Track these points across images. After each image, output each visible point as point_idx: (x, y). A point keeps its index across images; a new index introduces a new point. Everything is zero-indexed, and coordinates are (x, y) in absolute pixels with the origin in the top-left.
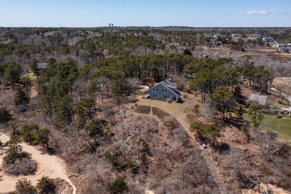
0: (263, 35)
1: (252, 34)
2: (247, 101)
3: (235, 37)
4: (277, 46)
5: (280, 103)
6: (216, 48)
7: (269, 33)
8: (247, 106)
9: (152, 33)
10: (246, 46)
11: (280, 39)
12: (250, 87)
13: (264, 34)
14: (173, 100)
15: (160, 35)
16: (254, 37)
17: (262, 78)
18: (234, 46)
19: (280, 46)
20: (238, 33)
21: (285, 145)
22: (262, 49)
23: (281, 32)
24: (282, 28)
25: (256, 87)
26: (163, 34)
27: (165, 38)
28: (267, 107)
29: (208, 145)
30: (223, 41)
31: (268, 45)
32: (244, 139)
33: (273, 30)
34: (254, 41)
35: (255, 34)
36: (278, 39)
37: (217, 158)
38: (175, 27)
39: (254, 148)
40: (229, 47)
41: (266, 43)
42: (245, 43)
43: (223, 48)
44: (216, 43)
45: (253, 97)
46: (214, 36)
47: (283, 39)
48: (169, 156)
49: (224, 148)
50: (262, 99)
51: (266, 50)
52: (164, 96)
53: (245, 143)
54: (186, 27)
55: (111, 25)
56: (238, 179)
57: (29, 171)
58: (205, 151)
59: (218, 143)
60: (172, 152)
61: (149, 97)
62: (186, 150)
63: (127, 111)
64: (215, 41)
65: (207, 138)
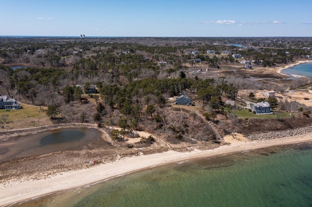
0: (233, 52)
1: (224, 51)
2: (225, 104)
3: (210, 53)
4: (244, 62)
5: (241, 105)
6: (197, 65)
8: (225, 107)
9: (139, 51)
10: (220, 63)
12: (226, 97)
14: (190, 105)
16: (225, 53)
17: (232, 92)
18: (210, 63)
22: (232, 65)
25: (229, 96)
27: (152, 56)
28: (235, 106)
29: (211, 122)
30: (202, 58)
31: (237, 61)
32: (225, 118)
34: (226, 57)
35: (226, 51)
36: (245, 56)
37: (216, 126)
39: (229, 121)
40: (206, 64)
41: (236, 59)
42: (219, 59)
43: (202, 65)
44: (196, 60)
45: (228, 102)
46: (193, 53)
47: (249, 56)
48: (195, 127)
49: (217, 122)
50: (232, 103)
51: (236, 66)
52: (185, 103)
53: (225, 120)
55: (83, 36)
56: (224, 132)
57: (138, 136)
58: (211, 124)
59: (215, 120)
60: (197, 125)
61: (176, 104)
62: (203, 124)
63: (169, 111)
64: (194, 58)
65: (210, 119)
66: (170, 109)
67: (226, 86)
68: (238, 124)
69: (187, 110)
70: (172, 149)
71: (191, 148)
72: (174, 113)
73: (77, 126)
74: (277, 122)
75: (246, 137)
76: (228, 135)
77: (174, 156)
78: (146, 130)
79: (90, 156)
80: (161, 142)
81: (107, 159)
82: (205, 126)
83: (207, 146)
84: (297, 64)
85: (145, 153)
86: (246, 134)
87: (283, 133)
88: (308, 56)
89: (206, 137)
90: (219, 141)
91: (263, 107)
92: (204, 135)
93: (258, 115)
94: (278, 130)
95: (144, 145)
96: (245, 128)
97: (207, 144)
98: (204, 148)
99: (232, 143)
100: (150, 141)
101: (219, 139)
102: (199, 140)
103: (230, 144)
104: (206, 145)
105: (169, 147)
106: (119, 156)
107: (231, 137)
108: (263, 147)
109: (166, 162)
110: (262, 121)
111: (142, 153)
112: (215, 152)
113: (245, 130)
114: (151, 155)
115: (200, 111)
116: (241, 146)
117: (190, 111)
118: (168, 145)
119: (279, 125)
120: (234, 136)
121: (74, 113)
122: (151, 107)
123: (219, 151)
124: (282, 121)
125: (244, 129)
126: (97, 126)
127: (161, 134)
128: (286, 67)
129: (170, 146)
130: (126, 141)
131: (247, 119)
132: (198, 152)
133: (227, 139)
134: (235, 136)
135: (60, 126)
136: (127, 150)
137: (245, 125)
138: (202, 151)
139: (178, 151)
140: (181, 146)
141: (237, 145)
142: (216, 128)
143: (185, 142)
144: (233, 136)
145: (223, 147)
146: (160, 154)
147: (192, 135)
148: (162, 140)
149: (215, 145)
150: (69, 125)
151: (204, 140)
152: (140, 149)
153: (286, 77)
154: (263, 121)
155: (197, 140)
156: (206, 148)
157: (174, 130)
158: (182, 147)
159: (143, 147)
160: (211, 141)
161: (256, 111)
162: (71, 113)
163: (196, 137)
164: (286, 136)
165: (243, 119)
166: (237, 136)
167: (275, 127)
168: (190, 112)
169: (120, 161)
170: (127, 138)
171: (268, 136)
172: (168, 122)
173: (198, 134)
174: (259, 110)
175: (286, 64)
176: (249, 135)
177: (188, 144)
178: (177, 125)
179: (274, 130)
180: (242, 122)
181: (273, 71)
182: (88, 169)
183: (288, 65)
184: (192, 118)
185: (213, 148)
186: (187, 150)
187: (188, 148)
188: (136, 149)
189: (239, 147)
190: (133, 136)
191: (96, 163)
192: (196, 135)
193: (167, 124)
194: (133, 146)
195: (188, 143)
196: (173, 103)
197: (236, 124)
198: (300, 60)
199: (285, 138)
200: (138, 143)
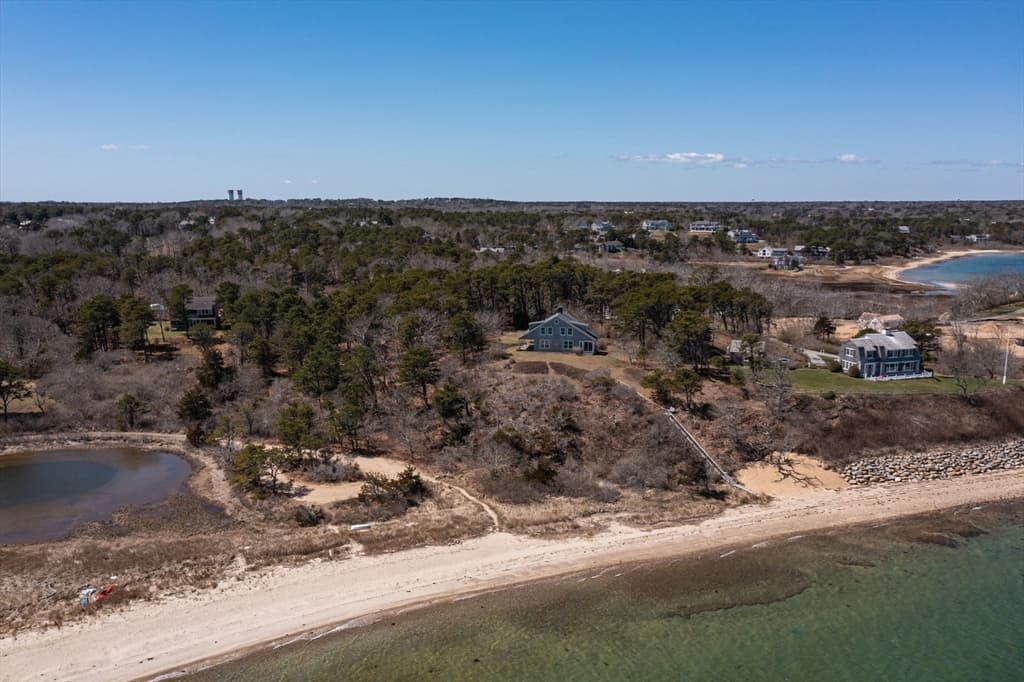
0: (728, 224)
1: (697, 223)
2: (727, 354)
3: (653, 228)
4: (769, 252)
6: (609, 260)
7: (741, 218)
9: (409, 220)
10: (688, 255)
11: (773, 234)
12: (726, 333)
13: (730, 220)
14: (586, 349)
15: (437, 223)
16: (703, 229)
18: (655, 253)
19: (775, 253)
20: (658, 219)
21: (805, 397)
22: (730, 261)
23: (775, 215)
24: (774, 205)
26: (446, 220)
27: (455, 233)
29: (678, 410)
30: (624, 239)
31: (745, 250)
32: (739, 395)
33: (750, 209)
34: (706, 239)
35: (705, 222)
36: (769, 235)
37: (699, 425)
38: (455, 199)
39: (756, 406)
40: (643, 256)
41: (739, 245)
43: (627, 260)
44: (604, 245)
45: (738, 345)
46: (594, 227)
47: (782, 235)
48: (612, 431)
49: (704, 411)
51: (741, 264)
52: (566, 343)
53: (740, 401)
54: (491, 201)
55: (235, 193)
56: (738, 449)
57: (354, 475)
58: (676, 418)
59: (694, 404)
60: (617, 424)
61: (531, 349)
62: (642, 419)
63: (499, 373)
64: (600, 240)
65: (674, 399)
66: (502, 367)
67: (726, 290)
68: (796, 416)
69: (576, 369)
70: (504, 527)
71: (596, 518)
72: (521, 381)
73: (96, 444)
74: (960, 407)
75: (835, 470)
76: (758, 464)
77: (514, 555)
78: (398, 452)
79: (93, 562)
80: (460, 497)
81: (176, 577)
82: (654, 429)
83: (666, 509)
84: (943, 258)
85: (374, 546)
86: (838, 457)
87: (992, 451)
88: (974, 237)
89: (661, 473)
90: (719, 488)
91: (890, 349)
92: (651, 462)
93: (872, 381)
94: (966, 438)
95: (374, 512)
96: (828, 431)
97: (668, 501)
98: (655, 520)
99: (778, 497)
100: (405, 495)
101: (719, 480)
102: (632, 485)
103: (770, 499)
104: (662, 506)
105: (491, 518)
106: (241, 561)
107: (771, 471)
108: (921, 509)
109: (472, 584)
110: (895, 404)
111: (360, 547)
112: (708, 534)
113: (830, 439)
114: (400, 556)
115: (629, 371)
116: (820, 509)
117: (588, 372)
118: (486, 508)
119: (970, 421)
120: (785, 467)
121: (100, 392)
122: (421, 354)
123: (723, 532)
124: (977, 403)
125: (824, 436)
126: (184, 443)
127: (459, 465)
128: (910, 264)
129: (496, 512)
130: (296, 494)
131: (832, 397)
132: (632, 536)
133: (754, 478)
134: (789, 468)
135: (19, 444)
136: (289, 534)
137: (827, 419)
138: (647, 533)
139: (534, 536)
140: (550, 511)
141: (802, 505)
142: (703, 435)
143: (565, 496)
144: (781, 468)
145: (741, 513)
146: (445, 549)
147: (598, 467)
148: (463, 491)
149: (703, 505)
150: (61, 441)
151: (651, 487)
152: (353, 527)
153: (919, 288)
154: (898, 401)
155: (622, 488)
156: (666, 518)
157: (517, 444)
158: (554, 517)
159: (372, 520)
160: (683, 490)
161: (862, 367)
162: (87, 395)
163: (615, 473)
164: (1008, 466)
165: (813, 396)
166: (798, 468)
167: (956, 426)
168: (587, 375)
169: (242, 587)
170: (302, 484)
171: (930, 465)
172: (491, 418)
173: (624, 461)
174: (874, 364)
175: (908, 257)
176: (848, 463)
177: (583, 503)
178: (532, 429)
179: (952, 440)
180: (813, 406)
181: (870, 274)
182: (56, 628)
183: (916, 260)
184: (595, 400)
185: (695, 520)
186: (576, 527)
187: (582, 522)
188: (336, 529)
189: (813, 510)
190: (331, 472)
191: (114, 598)
192: (614, 467)
193: (488, 423)
194: (322, 517)
195: (582, 499)
196: (517, 347)
197: (785, 415)
198: (949, 249)
199: (1001, 472)
200: (351, 502)
